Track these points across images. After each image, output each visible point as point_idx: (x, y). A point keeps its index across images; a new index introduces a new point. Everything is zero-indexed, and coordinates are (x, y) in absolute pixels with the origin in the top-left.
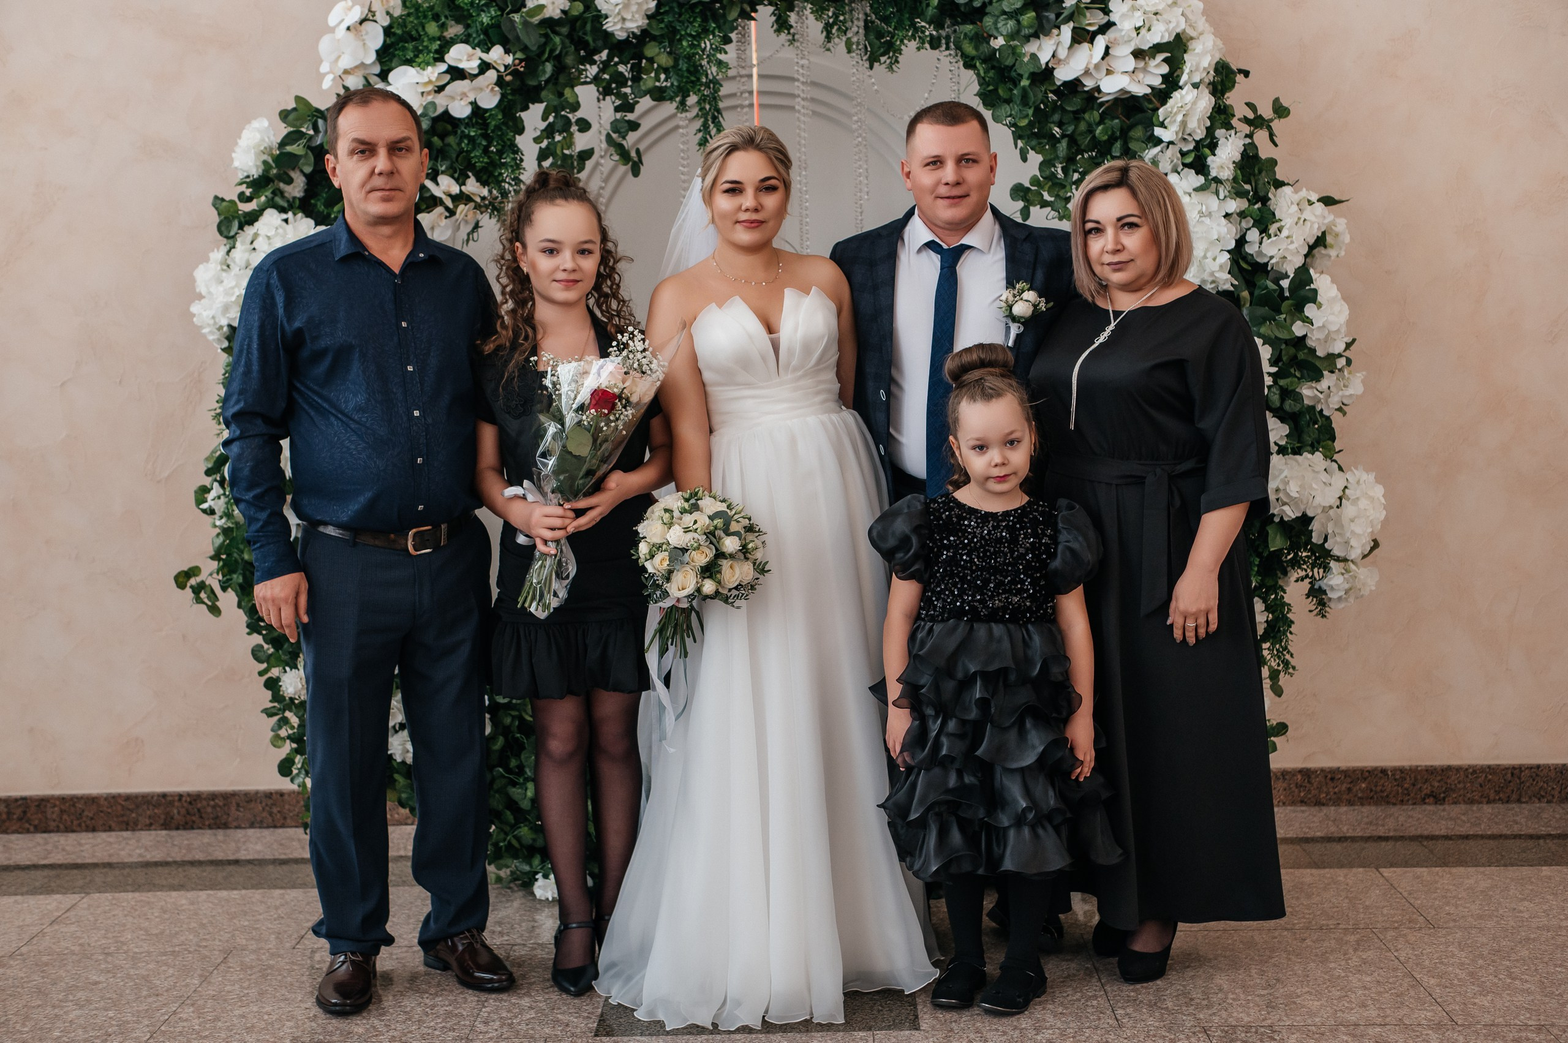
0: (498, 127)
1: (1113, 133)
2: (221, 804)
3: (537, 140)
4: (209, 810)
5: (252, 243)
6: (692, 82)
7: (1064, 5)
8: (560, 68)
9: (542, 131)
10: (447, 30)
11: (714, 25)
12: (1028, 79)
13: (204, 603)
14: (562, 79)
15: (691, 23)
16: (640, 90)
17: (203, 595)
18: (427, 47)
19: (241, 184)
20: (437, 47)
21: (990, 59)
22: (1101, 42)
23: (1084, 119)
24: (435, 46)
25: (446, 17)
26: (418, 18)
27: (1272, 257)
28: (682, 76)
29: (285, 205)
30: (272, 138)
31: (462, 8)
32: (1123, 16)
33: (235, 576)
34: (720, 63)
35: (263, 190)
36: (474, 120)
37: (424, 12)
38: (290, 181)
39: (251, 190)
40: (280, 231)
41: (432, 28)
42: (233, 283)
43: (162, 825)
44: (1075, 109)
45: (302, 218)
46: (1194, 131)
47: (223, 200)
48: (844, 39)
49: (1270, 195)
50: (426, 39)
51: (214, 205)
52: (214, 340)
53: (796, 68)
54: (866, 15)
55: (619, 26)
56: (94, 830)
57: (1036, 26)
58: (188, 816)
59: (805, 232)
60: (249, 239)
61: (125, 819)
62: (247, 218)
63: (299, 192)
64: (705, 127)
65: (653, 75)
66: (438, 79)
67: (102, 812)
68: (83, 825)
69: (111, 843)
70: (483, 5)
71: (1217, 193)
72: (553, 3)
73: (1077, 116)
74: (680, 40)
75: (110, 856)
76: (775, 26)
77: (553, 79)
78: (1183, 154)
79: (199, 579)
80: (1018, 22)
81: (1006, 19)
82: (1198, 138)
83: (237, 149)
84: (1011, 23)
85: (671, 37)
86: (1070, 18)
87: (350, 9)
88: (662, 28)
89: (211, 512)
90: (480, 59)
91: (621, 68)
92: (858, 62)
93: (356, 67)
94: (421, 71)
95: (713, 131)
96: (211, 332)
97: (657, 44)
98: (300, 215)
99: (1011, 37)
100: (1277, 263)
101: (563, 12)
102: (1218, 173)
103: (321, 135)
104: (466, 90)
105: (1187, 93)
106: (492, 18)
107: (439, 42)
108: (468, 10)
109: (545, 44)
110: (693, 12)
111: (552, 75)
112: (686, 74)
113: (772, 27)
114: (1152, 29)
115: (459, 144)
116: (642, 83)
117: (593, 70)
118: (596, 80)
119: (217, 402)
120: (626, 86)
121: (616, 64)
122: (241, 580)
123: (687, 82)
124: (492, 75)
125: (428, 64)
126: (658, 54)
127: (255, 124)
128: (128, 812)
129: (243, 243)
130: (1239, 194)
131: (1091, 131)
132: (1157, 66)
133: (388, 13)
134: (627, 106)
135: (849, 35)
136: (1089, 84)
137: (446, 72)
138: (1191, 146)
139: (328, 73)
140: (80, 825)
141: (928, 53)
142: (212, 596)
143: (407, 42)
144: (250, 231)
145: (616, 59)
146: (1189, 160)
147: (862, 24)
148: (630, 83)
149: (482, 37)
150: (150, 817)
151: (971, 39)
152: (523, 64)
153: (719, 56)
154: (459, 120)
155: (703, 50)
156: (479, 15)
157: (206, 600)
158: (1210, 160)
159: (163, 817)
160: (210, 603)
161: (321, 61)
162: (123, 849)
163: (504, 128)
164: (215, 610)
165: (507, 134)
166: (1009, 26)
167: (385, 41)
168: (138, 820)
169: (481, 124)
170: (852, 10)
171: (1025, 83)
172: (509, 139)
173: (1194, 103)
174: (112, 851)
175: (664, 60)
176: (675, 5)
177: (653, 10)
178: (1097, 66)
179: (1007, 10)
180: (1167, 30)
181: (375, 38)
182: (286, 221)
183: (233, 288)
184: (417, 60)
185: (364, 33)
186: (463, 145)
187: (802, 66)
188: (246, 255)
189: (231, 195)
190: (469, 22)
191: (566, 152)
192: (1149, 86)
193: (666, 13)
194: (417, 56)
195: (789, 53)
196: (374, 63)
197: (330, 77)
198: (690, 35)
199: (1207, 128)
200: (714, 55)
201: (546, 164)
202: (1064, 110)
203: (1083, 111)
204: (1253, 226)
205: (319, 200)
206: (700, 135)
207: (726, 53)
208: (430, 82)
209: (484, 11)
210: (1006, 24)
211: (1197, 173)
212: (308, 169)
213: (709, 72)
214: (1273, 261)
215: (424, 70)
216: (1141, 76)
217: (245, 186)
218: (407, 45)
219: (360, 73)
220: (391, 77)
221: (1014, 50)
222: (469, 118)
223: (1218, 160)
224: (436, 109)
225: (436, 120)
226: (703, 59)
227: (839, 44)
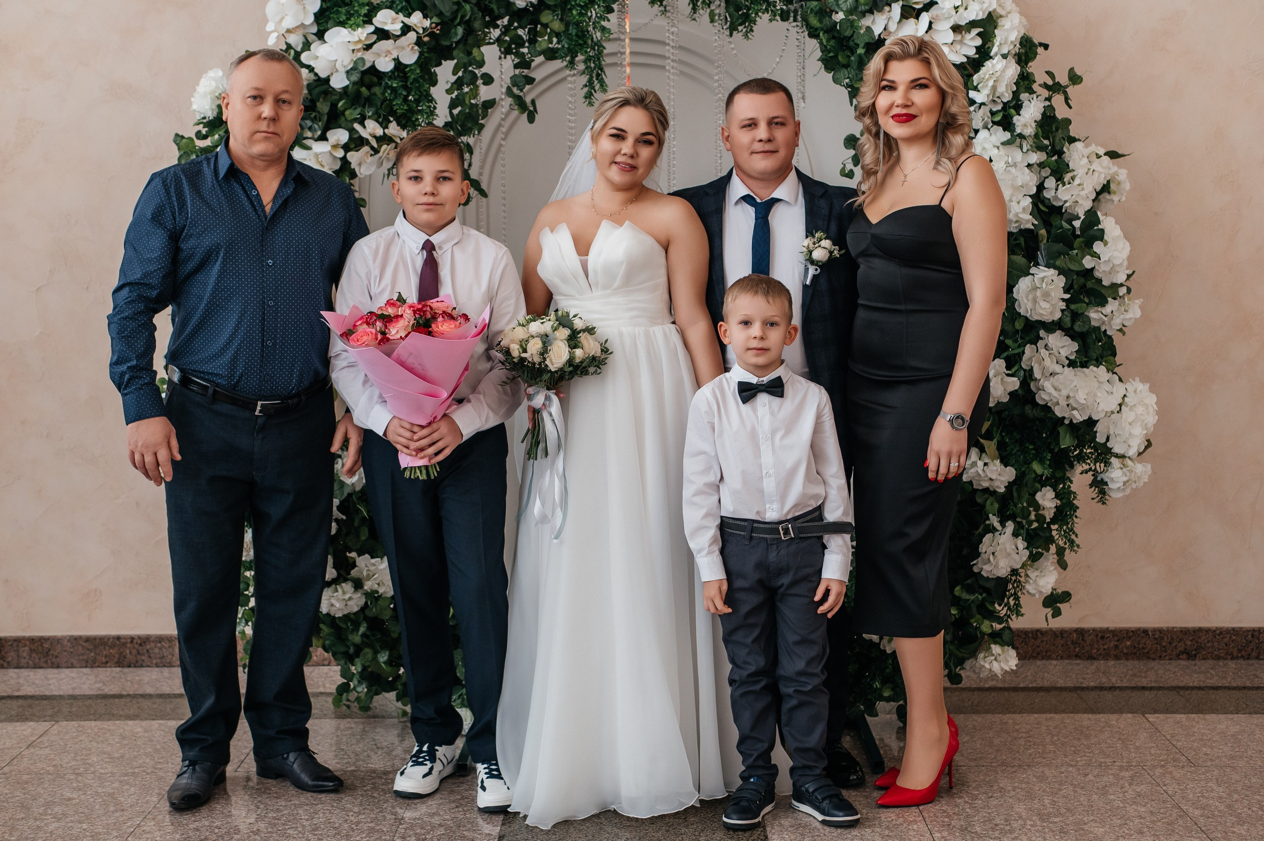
0: (415, 80)
2: (166, 646)
3: (449, 92)
4: (157, 650)
6: (580, 45)
8: (469, 31)
9: (453, 84)
12: (863, 48)
14: (470, 40)
16: (535, 51)
18: (357, 11)
19: (198, 124)
20: (366, 11)
21: (831, 30)
22: (925, 18)
24: (364, 10)
27: (1066, 202)
28: (571, 40)
34: (603, 29)
35: (217, 129)
36: (396, 74)
39: (207, 129)
43: (116, 663)
46: (1003, 94)
47: (183, 137)
48: (708, 11)
49: (1065, 149)
50: (356, 5)
51: (175, 141)
53: (667, 34)
56: (58, 667)
57: (871, 4)
58: (138, 656)
59: (672, 172)
61: (85, 657)
64: (590, 84)
65: (546, 38)
66: (366, 38)
67: (65, 651)
68: (49, 661)
69: (73, 678)
71: (1021, 147)
74: (570, 10)
75: (73, 689)
77: (464, 40)
78: (993, 113)
82: (1005, 100)
83: (196, 95)
84: (851, 1)
85: (563, 6)
90: (402, 22)
91: (520, 32)
92: (719, 31)
93: (297, 27)
94: (352, 32)
95: (597, 87)
97: (551, 12)
99: (849, 12)
100: (1070, 206)
102: (1022, 130)
104: (390, 48)
105: (997, 62)
107: (367, 8)
109: (457, 11)
111: (463, 37)
112: (574, 38)
114: (969, 8)
115: (383, 94)
116: (537, 45)
117: (496, 33)
118: (499, 41)
120: (523, 47)
121: (516, 28)
123: (575, 45)
124: (412, 36)
125: (358, 26)
126: (552, 21)
127: (211, 74)
128: (88, 652)
130: (1039, 148)
132: (972, 39)
134: (524, 64)
135: (713, 7)
137: (373, 33)
138: (999, 107)
139: (273, 31)
140: (46, 662)
141: (779, 24)
143: (340, 7)
145: (516, 24)
146: (998, 118)
148: (527, 44)
149: (404, 3)
150: (106, 656)
151: (816, 14)
152: (439, 27)
153: (603, 23)
154: (384, 73)
155: (590, 18)
158: (1016, 119)
159: (117, 656)
161: (267, 21)
162: (84, 683)
163: (421, 81)
165: (424, 86)
166: (848, 3)
167: (322, 5)
168: (95, 658)
169: (402, 77)
171: (861, 51)
172: (425, 90)
173: (1003, 71)
174: (74, 685)
175: (557, 26)
180: (981, 9)
181: (314, 3)
184: (349, 22)
186: (387, 94)
187: (673, 33)
189: (190, 132)
191: (473, 101)
192: (964, 55)
194: (348, 19)
195: (661, 22)
196: (312, 24)
197: (275, 35)
198: (580, 6)
199: (1013, 92)
200: (598, 23)
201: (456, 111)
204: (1050, 175)
206: (586, 89)
207: (609, 20)
208: (360, 41)
210: (846, 2)
211: (1004, 130)
213: (594, 36)
214: (1067, 205)
215: (355, 30)
216: (958, 47)
217: (202, 126)
218: (340, 9)
219: (301, 32)
220: (327, 36)
221: (852, 23)
222: (392, 72)
223: (1022, 119)
224: (364, 64)
225: (364, 73)
226: (589, 25)
227: (704, 15)
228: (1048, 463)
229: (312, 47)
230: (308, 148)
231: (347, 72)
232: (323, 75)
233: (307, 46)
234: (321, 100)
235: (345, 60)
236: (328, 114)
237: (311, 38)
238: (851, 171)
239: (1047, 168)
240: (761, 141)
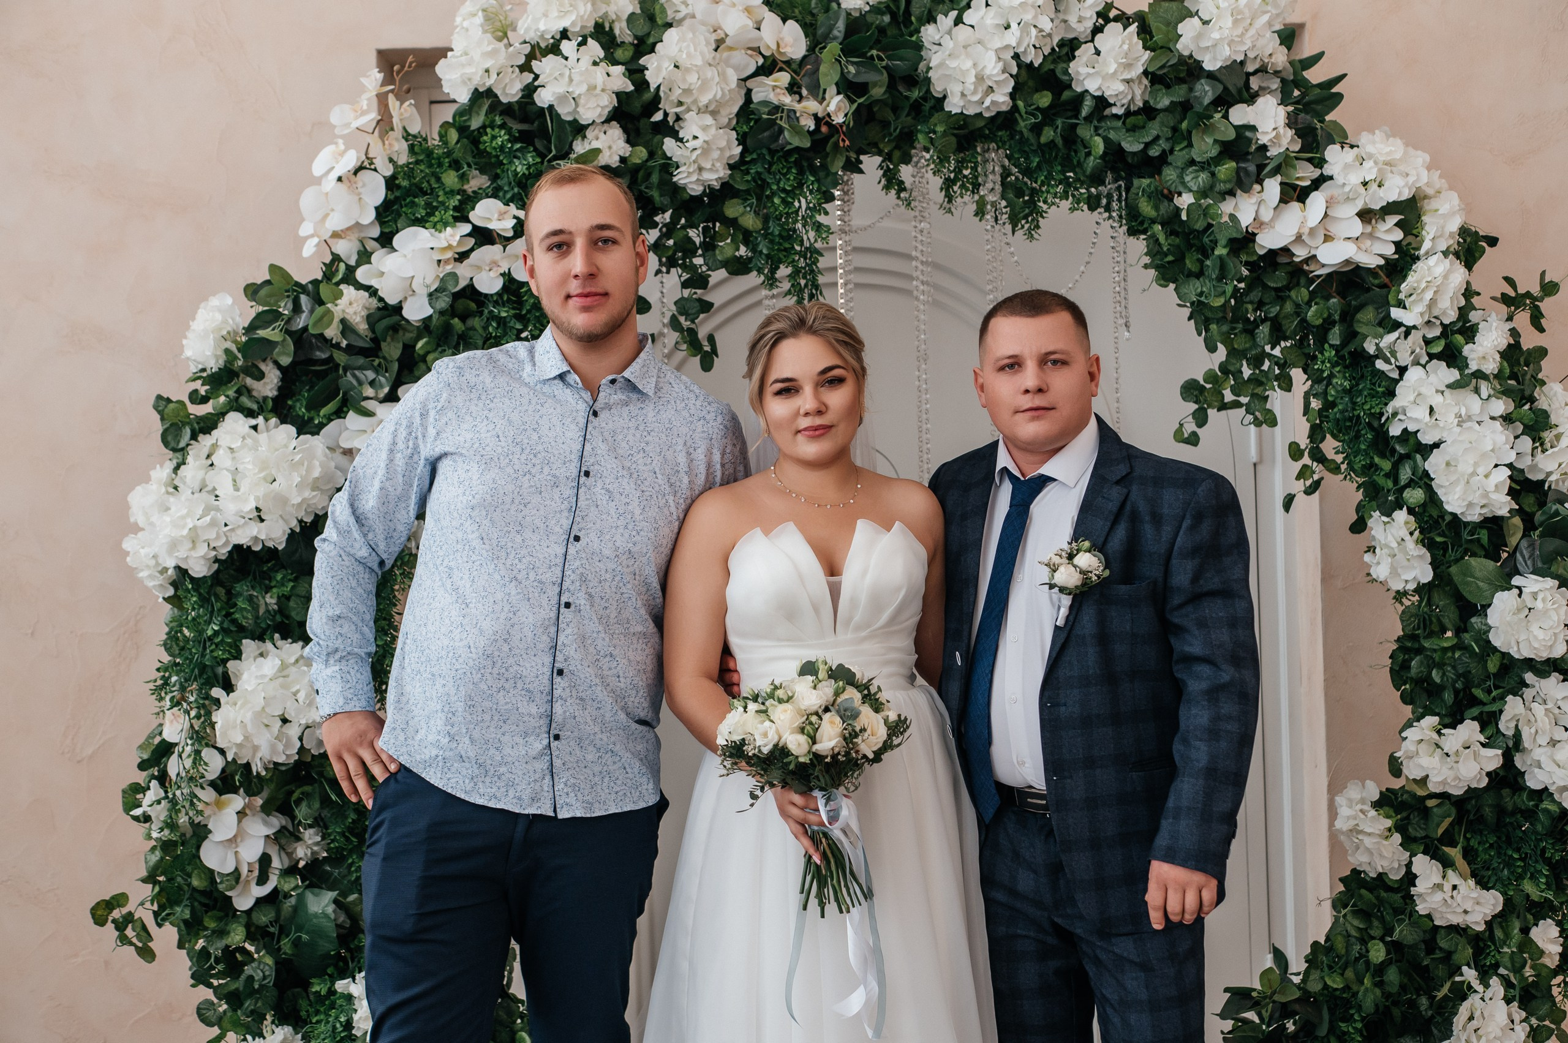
1: (1330, 315)
5: (208, 457)
6: (786, 250)
7: (1268, 154)
10: (468, 182)
11: (812, 179)
12: (1225, 247)
13: (131, 944)
15: (785, 175)
16: (715, 260)
17: (130, 932)
18: (443, 203)
19: (194, 380)
20: (457, 203)
21: (1172, 221)
22: (1317, 201)
23: (1289, 296)
24: (454, 201)
25: (469, 166)
26: (430, 166)
27: (1549, 474)
28: (772, 242)
29: (255, 407)
30: (238, 319)
31: (489, 154)
32: (1347, 167)
33: (178, 909)
34: (818, 227)
35: (224, 388)
36: (505, 298)
37: (439, 159)
38: (260, 376)
39: (208, 387)
40: (249, 441)
41: (450, 179)
42: (185, 511)
44: (1280, 285)
45: (276, 427)
46: (1444, 313)
47: (169, 400)
48: (973, 198)
49: (1536, 395)
50: (441, 193)
51: (156, 407)
52: (154, 586)
53: (914, 244)
54: (1003, 167)
55: (694, 178)
57: (1235, 180)
59: (925, 441)
60: (205, 452)
62: (202, 424)
63: (271, 390)
65: (729, 241)
66: (460, 243)
70: (517, 150)
71: (1477, 391)
72: (610, 148)
73: (1281, 296)
74: (770, 198)
76: (883, 181)
78: (1427, 342)
79: (124, 911)
80: (1213, 174)
81: (1197, 171)
82: (1447, 321)
83: (189, 334)
84: (1203, 177)
85: (759, 192)
86: (1277, 171)
87: (342, 154)
88: (747, 181)
89: (147, 818)
90: (515, 217)
91: (692, 233)
92: (993, 227)
93: (348, 229)
94: (437, 233)
96: (151, 577)
97: (740, 201)
98: (274, 421)
99: (1203, 193)
100: (1557, 481)
101: (623, 160)
102: (1479, 364)
103: (304, 316)
104: (497, 257)
105: (1437, 264)
106: (529, 167)
107: (459, 197)
108: (497, 157)
110: (786, 161)
112: (777, 239)
113: (879, 182)
114: (1387, 184)
115: (485, 328)
116: (717, 252)
118: (658, 247)
119: (158, 670)
120: (696, 255)
121: (684, 227)
122: (187, 915)
123: (779, 250)
125: (446, 225)
126: (743, 214)
127: (214, 301)
129: (196, 457)
130: (1506, 392)
131: (1299, 311)
132: (1388, 231)
133: (391, 160)
134: (698, 281)
135: (981, 193)
136: (1301, 253)
137: (469, 235)
138: (1437, 332)
139: (312, 236)
141: (1085, 216)
142: (143, 934)
143: (416, 197)
144: (206, 441)
145: (683, 221)
146: (1437, 348)
147: (998, 179)
148: (701, 252)
149: (516, 190)
151: (1149, 197)
153: (817, 217)
154: (486, 295)
155: (798, 210)
156: (511, 162)
157: (135, 940)
158: (1467, 350)
160: (140, 945)
161: (303, 220)
164: (147, 953)
166: (1200, 179)
167: (387, 196)
169: (514, 302)
170: (986, 161)
171: (1221, 251)
173: (1446, 277)
175: (751, 221)
176: (764, 151)
177: (737, 158)
178: (1312, 232)
179: (1198, 160)
180: (1406, 184)
181: (375, 191)
182: (255, 428)
183: (183, 517)
184: (431, 219)
185: (360, 184)
186: (491, 329)
187: (922, 231)
188: (200, 474)
189: (179, 392)
190: (499, 171)
192: (1381, 256)
193: (753, 161)
194: (430, 215)
196: (372, 223)
197: (316, 240)
198: (784, 190)
199: (1459, 309)
200: (811, 217)
202: (1265, 287)
203: (1288, 287)
204: (1522, 434)
205: (298, 400)
207: (826, 213)
208: (450, 247)
209: (518, 158)
210: (1197, 177)
211: (1449, 366)
212: (285, 361)
213: (805, 238)
214: (1553, 478)
215: (440, 232)
216: (1368, 243)
217: (199, 382)
218: (416, 200)
219: (354, 237)
220: (397, 241)
221: (1206, 211)
222: (499, 294)
223: (1480, 348)
224: (457, 282)
225: (456, 296)
226: (797, 221)
227: (966, 204)
228: (1543, 880)
229: (374, 258)
230: (369, 414)
231: (430, 295)
232: (392, 300)
233: (365, 257)
234: (389, 339)
235: (427, 276)
236: (399, 360)
237: (371, 245)
238: (1194, 434)
239: (1518, 423)
240: (1027, 391)
